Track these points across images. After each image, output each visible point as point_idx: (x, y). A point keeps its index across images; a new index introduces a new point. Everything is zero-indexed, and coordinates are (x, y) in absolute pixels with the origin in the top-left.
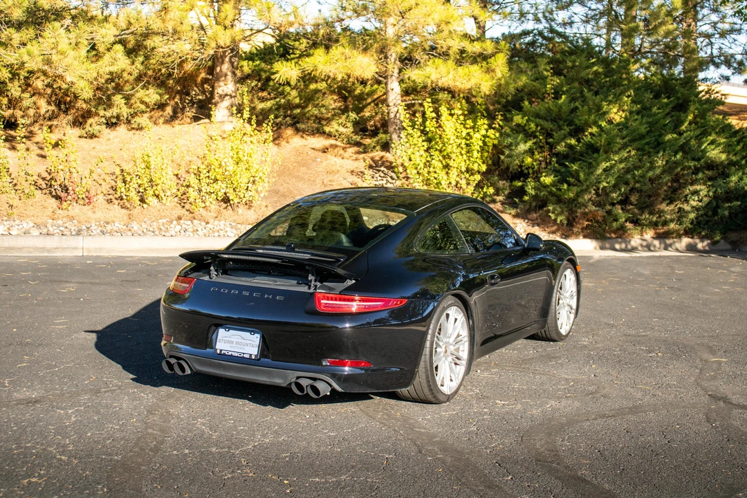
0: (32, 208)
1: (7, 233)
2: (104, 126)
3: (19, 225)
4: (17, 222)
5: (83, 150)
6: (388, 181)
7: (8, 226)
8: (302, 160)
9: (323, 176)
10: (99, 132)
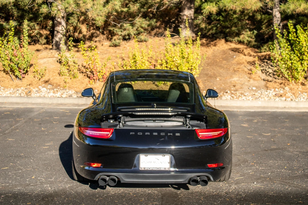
0: (76, 83)
1: (60, 96)
2: (121, 41)
3: (67, 92)
4: (67, 90)
5: (110, 53)
6: (269, 68)
7: (62, 93)
8: (226, 57)
9: (235, 65)
10: (119, 43)
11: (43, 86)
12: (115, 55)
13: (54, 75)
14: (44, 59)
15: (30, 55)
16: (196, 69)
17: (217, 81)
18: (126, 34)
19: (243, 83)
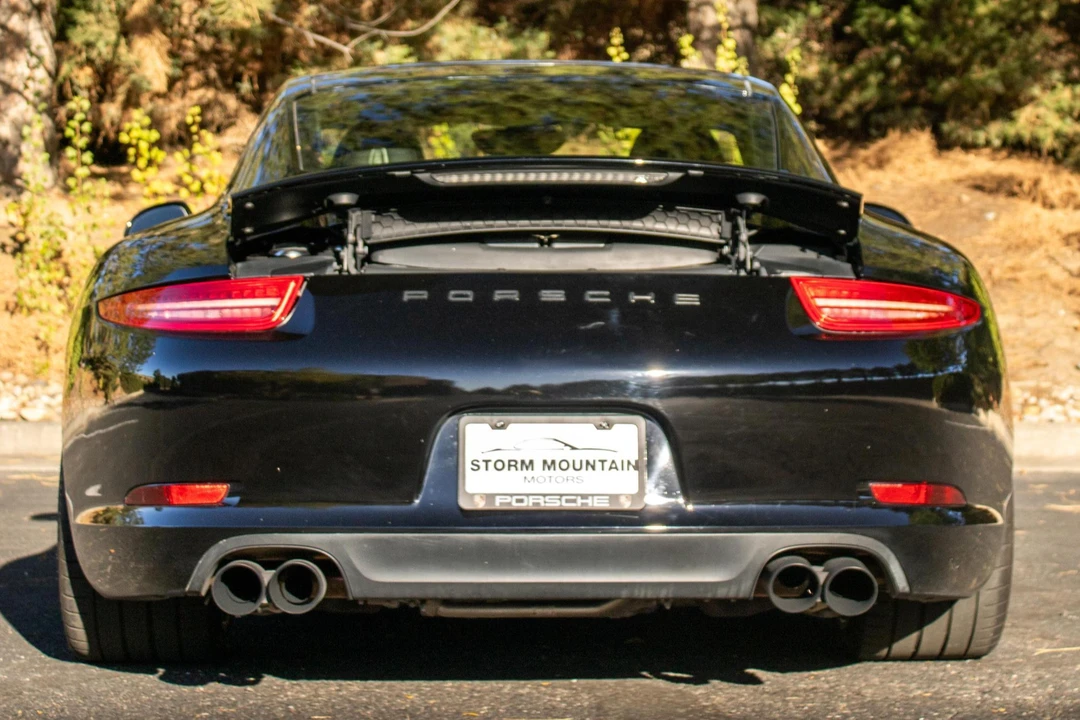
7: (25, 398)
9: (992, 256)
19: (1042, 341)
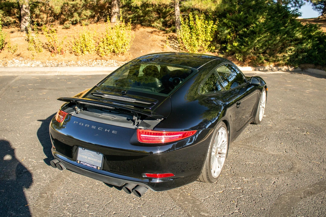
0: (41, 56)
1: (30, 66)
2: (71, 24)
3: (35, 63)
4: (35, 61)
5: (63, 33)
6: (175, 44)
8: (144, 36)
9: (151, 42)
10: (69, 26)
11: (16, 58)
12: (67, 35)
13: (24, 49)
14: (15, 38)
15: (4, 35)
16: (128, 44)
17: (141, 53)
18: (75, 20)
